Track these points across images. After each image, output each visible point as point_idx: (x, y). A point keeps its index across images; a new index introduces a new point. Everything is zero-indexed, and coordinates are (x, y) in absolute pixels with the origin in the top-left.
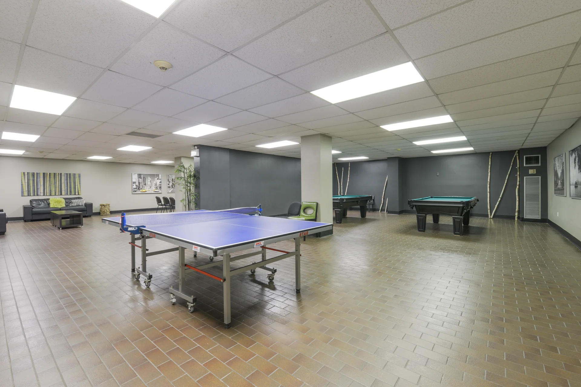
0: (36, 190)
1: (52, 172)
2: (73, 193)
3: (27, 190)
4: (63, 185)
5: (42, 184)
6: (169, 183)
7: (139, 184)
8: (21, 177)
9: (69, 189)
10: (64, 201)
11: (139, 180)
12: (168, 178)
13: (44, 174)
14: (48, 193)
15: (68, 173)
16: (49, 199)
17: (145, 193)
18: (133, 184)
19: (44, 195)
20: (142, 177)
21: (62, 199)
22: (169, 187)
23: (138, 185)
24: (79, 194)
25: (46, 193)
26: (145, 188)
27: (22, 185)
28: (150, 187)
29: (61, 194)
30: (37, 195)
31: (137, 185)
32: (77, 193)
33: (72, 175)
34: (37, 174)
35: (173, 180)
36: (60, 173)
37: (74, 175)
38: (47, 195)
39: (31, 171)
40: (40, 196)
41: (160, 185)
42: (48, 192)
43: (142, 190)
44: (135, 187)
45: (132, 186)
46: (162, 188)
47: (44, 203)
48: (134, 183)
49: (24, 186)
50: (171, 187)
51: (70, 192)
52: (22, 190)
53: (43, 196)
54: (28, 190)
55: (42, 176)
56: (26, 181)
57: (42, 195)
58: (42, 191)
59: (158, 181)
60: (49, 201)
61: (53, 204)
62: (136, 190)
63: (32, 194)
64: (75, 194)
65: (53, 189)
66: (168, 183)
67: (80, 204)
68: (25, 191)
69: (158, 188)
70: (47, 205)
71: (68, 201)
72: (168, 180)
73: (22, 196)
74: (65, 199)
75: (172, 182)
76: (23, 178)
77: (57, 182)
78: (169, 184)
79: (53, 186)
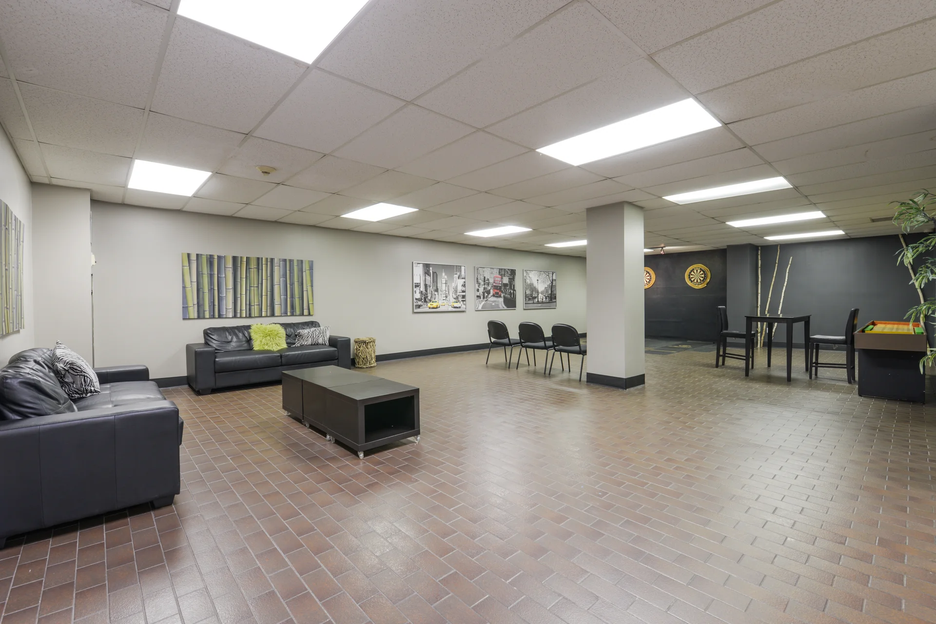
0: (216, 303)
1: (253, 255)
2: (298, 312)
3: (196, 302)
4: (276, 288)
5: (231, 287)
6: (479, 287)
7: (426, 290)
8: (183, 266)
9: (288, 299)
10: (282, 332)
11: (425, 279)
12: (476, 277)
13: (235, 259)
14: (244, 311)
15: (288, 258)
16: (249, 327)
17: (435, 311)
18: (415, 289)
19: (235, 316)
20: (431, 271)
21: (279, 325)
22: (478, 297)
23: (424, 291)
24: (309, 314)
25: (239, 311)
26: (436, 300)
27: (184, 288)
28: (446, 297)
29: (273, 315)
30: (220, 316)
31: (422, 291)
32: (306, 312)
33: (295, 263)
34: (219, 257)
35: (484, 281)
36: (269, 257)
37: (300, 262)
38: (241, 317)
39: (205, 251)
40: (226, 318)
41: (463, 292)
42: (244, 308)
43: (431, 303)
44: (418, 296)
45: (413, 292)
46: (467, 298)
47: (237, 336)
48: (417, 286)
49: (188, 290)
50: (482, 297)
51: (293, 307)
52: (183, 304)
53: (232, 318)
54: (198, 303)
55: (230, 264)
56: (194, 279)
57: (231, 315)
58: (230, 305)
59: (460, 282)
60: (249, 334)
61: (261, 341)
62: (420, 303)
63: (207, 315)
64: (302, 314)
65: (255, 301)
66: (477, 285)
67: (320, 341)
68: (190, 304)
69: (460, 299)
70: (246, 345)
71: (292, 332)
72: (477, 279)
73: (184, 319)
74: (285, 326)
75: (484, 284)
76: (187, 269)
77: (264, 281)
78: (478, 290)
79: (254, 291)
